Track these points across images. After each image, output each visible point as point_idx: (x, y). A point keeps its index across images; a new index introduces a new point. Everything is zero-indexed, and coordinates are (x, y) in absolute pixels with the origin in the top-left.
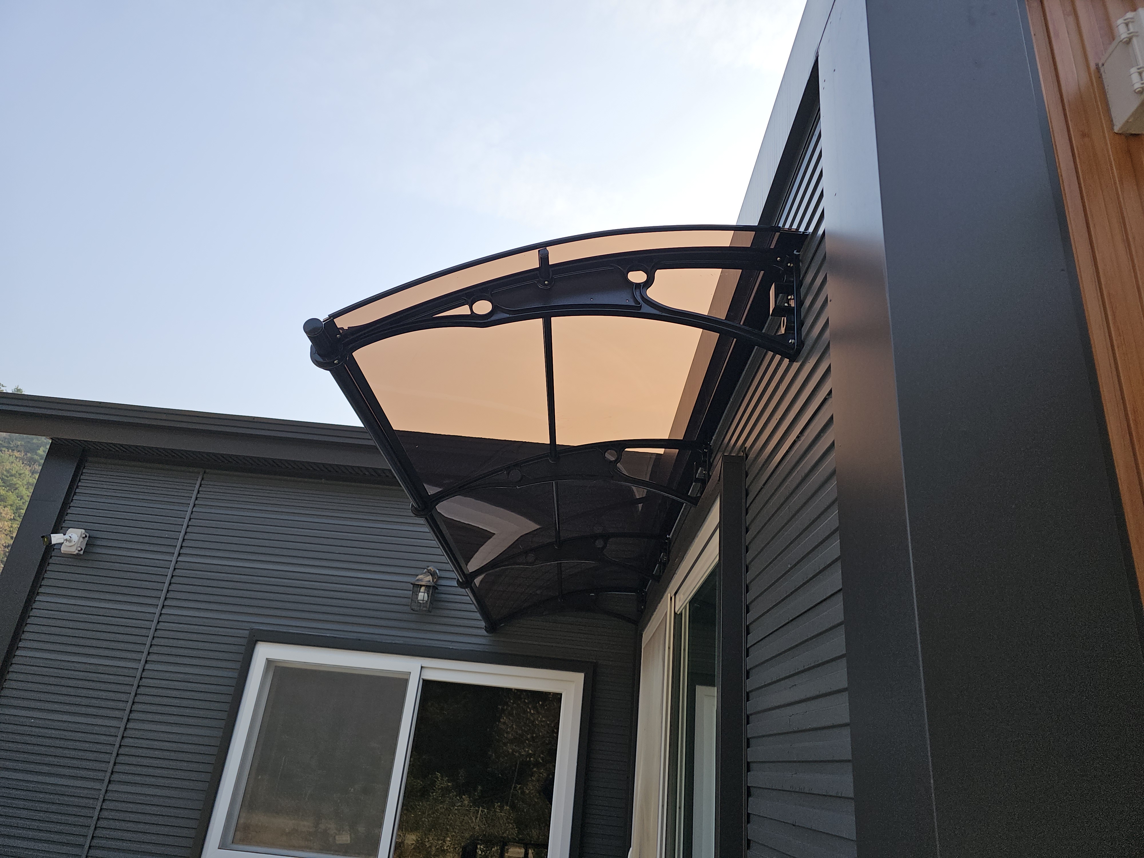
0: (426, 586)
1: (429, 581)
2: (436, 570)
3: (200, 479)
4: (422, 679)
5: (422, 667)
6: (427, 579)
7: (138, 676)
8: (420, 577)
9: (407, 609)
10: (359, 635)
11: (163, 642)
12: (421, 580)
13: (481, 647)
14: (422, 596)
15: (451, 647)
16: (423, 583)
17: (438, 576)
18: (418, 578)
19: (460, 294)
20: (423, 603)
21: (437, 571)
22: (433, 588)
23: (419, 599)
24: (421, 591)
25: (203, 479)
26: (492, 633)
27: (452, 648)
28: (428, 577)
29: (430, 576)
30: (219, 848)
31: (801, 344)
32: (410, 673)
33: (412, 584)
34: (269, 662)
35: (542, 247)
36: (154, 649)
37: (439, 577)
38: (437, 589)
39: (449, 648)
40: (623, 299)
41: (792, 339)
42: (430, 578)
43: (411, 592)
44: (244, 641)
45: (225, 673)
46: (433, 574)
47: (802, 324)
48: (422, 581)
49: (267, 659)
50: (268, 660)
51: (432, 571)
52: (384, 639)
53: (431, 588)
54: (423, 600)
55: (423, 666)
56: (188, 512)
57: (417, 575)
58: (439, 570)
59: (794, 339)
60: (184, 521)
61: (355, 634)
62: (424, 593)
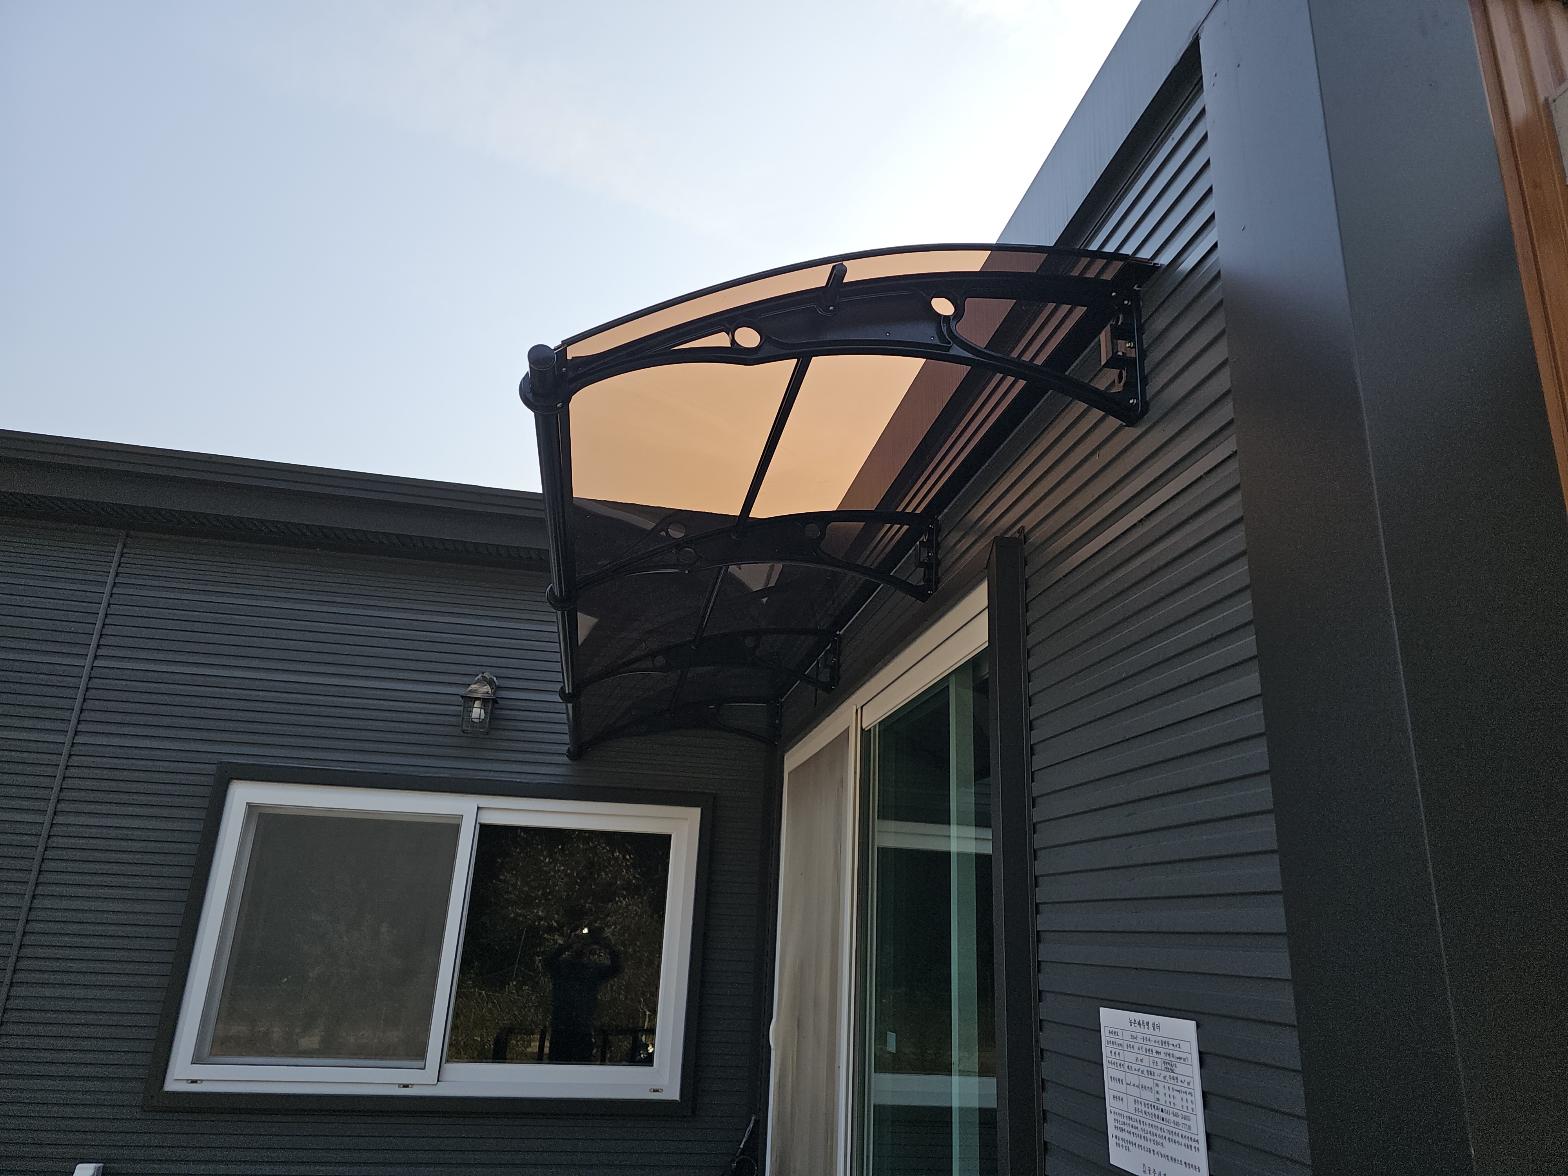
0: (483, 698)
1: (487, 693)
2: (493, 677)
3: (120, 546)
4: (480, 823)
5: (478, 808)
6: (484, 690)
7: (45, 834)
8: (473, 686)
9: (457, 731)
10: (385, 767)
11: (77, 783)
12: (475, 691)
13: (560, 778)
14: (477, 712)
15: (518, 780)
16: (479, 696)
17: (496, 685)
18: (470, 688)
19: (719, 318)
20: (480, 722)
21: (495, 679)
22: (493, 702)
23: (473, 717)
24: (475, 706)
25: (125, 546)
26: (576, 760)
27: (520, 782)
28: (485, 687)
29: (488, 686)
30: (192, 1064)
31: (1146, 406)
32: (463, 816)
33: (462, 697)
34: (251, 808)
35: (838, 263)
36: (65, 795)
37: (498, 687)
38: (497, 703)
39: (517, 782)
40: (927, 334)
41: (1134, 399)
42: (487, 688)
43: (462, 708)
44: (210, 780)
45: (185, 826)
46: (490, 683)
47: (1145, 381)
48: (477, 693)
49: (247, 803)
50: (249, 806)
51: (488, 678)
52: (423, 772)
53: (491, 701)
54: (479, 719)
55: (479, 806)
56: (105, 595)
57: (470, 685)
58: (496, 677)
59: (1137, 399)
60: (100, 608)
61: (381, 767)
62: (481, 708)
